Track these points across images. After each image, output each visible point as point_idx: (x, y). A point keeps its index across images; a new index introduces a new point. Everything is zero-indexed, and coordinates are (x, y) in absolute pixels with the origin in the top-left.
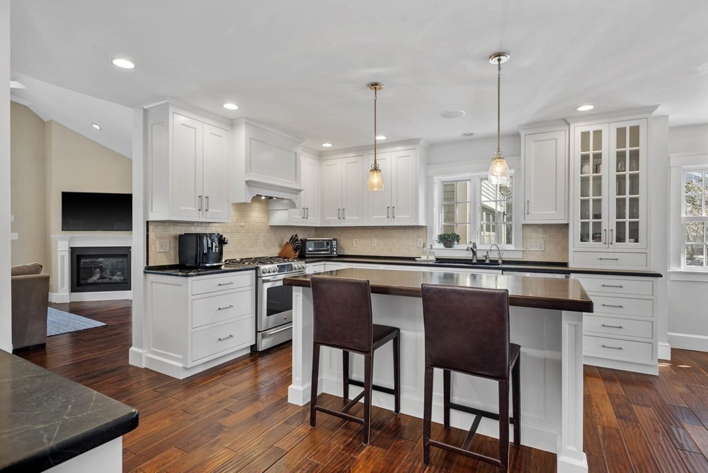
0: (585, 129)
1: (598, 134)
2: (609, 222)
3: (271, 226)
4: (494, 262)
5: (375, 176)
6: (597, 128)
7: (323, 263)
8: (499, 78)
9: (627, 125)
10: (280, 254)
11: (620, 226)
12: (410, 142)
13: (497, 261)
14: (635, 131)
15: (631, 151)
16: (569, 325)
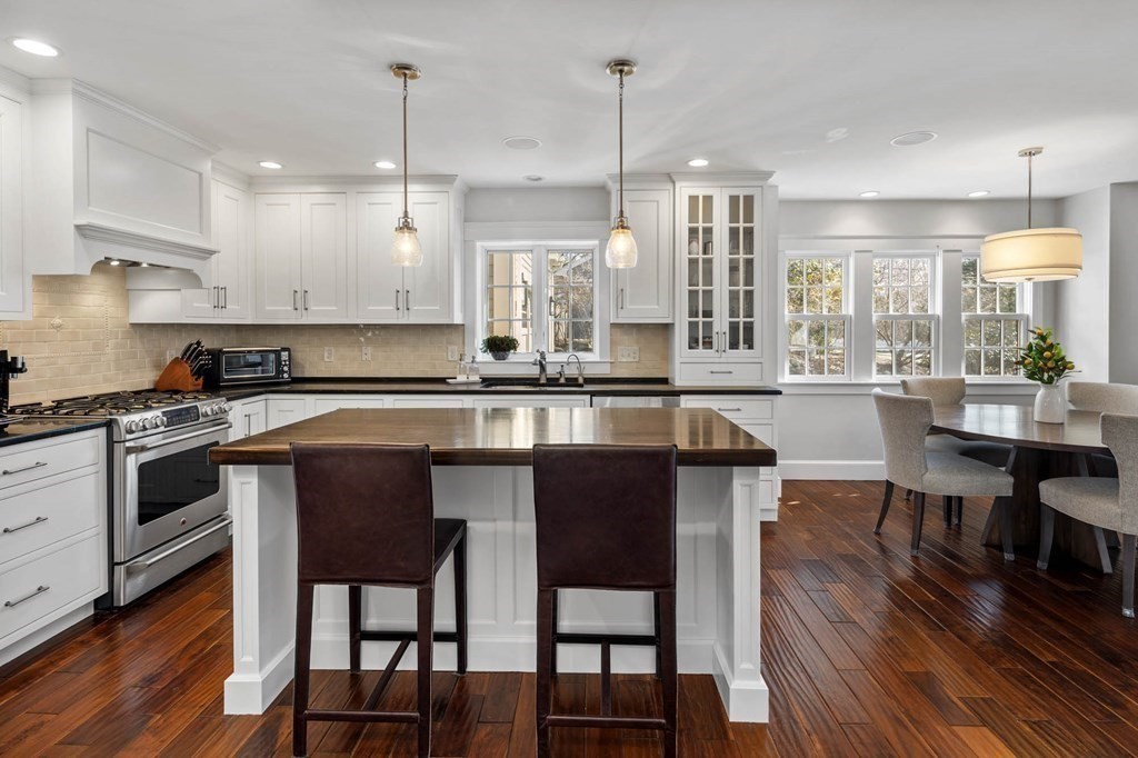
0: (694, 192)
1: (708, 199)
2: (721, 322)
3: (133, 325)
4: (572, 382)
5: (406, 238)
6: (708, 192)
7: (263, 397)
8: (621, 101)
9: (741, 193)
10: (157, 383)
11: (734, 328)
12: (438, 180)
13: (576, 379)
14: (749, 200)
15: (745, 228)
16: (742, 485)
